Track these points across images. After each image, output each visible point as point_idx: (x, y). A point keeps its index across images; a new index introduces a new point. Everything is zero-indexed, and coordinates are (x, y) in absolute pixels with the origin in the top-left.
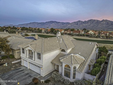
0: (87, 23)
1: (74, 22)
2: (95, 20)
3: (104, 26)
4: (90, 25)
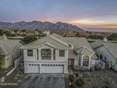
0: (32, 24)
1: (17, 23)
2: (38, 21)
3: (47, 27)
4: (34, 26)
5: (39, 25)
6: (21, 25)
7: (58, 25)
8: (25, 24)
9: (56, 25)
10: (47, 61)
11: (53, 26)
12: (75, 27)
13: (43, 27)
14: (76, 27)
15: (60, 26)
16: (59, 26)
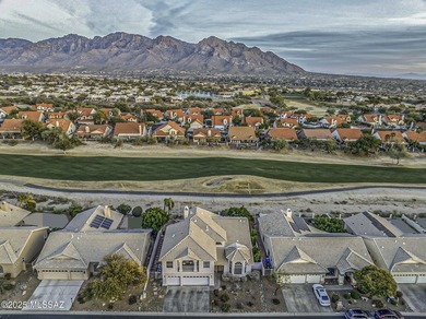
0: (107, 45)
1: (52, 40)
2: (132, 35)
3: (166, 58)
4: (116, 54)
5: (136, 48)
6: (66, 50)
7: (206, 48)
8: (83, 46)
9: (200, 49)
10: (189, 273)
11: (187, 55)
12: (270, 59)
13: (150, 58)
14: (275, 56)
15: (215, 54)
16: (210, 54)
